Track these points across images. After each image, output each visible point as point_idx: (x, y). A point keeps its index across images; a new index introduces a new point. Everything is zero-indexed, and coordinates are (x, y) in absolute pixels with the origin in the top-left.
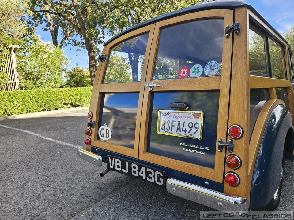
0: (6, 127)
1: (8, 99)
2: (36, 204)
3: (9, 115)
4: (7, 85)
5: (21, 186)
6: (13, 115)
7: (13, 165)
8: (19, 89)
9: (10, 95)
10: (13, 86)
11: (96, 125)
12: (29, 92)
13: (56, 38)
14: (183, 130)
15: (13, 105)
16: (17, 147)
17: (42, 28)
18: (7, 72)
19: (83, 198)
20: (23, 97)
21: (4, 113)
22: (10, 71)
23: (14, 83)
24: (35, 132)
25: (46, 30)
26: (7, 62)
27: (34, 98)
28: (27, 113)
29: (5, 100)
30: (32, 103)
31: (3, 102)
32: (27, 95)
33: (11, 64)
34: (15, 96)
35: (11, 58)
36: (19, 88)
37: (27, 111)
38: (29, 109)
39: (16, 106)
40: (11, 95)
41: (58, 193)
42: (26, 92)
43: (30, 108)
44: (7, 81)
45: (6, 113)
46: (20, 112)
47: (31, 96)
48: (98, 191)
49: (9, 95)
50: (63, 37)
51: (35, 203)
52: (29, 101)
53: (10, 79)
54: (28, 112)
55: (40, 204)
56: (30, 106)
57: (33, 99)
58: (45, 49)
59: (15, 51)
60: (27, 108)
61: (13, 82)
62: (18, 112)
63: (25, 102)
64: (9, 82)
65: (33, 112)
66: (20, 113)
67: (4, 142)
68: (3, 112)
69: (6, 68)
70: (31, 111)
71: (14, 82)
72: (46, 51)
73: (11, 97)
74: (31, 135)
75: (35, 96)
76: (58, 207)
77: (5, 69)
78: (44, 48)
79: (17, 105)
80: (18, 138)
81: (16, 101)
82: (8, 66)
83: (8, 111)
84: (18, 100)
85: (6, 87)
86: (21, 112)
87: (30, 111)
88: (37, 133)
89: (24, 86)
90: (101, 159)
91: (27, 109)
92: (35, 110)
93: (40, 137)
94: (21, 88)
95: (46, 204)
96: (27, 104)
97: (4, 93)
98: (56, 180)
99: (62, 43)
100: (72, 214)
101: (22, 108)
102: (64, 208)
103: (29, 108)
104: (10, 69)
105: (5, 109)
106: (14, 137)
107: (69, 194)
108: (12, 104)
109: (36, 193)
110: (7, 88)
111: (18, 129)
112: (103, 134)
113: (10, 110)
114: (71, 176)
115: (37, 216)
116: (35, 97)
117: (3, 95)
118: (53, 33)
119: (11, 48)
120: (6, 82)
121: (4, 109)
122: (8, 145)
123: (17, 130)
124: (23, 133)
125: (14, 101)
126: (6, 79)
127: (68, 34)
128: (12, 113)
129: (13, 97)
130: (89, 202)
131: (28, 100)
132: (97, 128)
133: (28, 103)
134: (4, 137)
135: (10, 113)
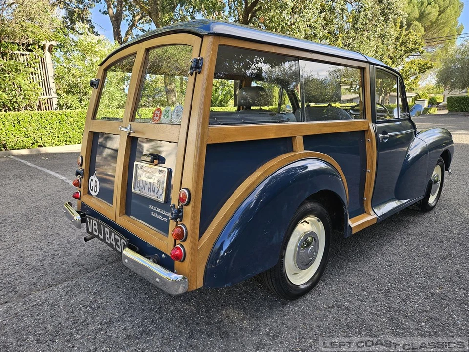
0: (29, 164)
1: (38, 123)
2: (14, 270)
3: (40, 146)
4: (39, 101)
5: (8, 247)
6: (45, 146)
7: (13, 219)
8: (57, 108)
9: (41, 118)
10: (48, 104)
11: (86, 175)
12: (68, 114)
13: (118, 27)
14: (153, 191)
15: (46, 133)
16: (30, 195)
17: (100, 11)
18: (39, 82)
19: (73, 266)
20: (60, 121)
21: (33, 144)
22: (44, 80)
23: (50, 99)
24: (63, 175)
25: (105, 13)
26: (39, 67)
27: (75, 122)
28: (66, 144)
29: (33, 124)
30: (74, 130)
31: (31, 128)
32: (66, 118)
33: (45, 70)
34: (48, 119)
35: (45, 61)
36: (56, 106)
37: (66, 141)
38: (68, 139)
39: (49, 134)
40: (43, 117)
41: (47, 259)
42: (65, 113)
43: (70, 137)
44: (40, 95)
45: (36, 143)
46: (55, 143)
47: (72, 120)
48: (97, 259)
49: (39, 118)
50: (129, 25)
51: (14, 268)
52: (69, 126)
53: (44, 93)
54: (68, 143)
55: (19, 270)
56: (71, 134)
57: (75, 124)
58: (95, 47)
59: (50, 50)
60: (66, 137)
61: (48, 97)
62: (53, 143)
63: (63, 129)
64: (43, 97)
65: (75, 144)
66: (56, 145)
67: (16, 187)
68: (31, 142)
69: (38, 77)
70: (72, 141)
71: (50, 97)
72: (97, 50)
73: (43, 120)
74: (56, 178)
75: (78, 119)
76: (38, 276)
77: (36, 78)
78: (93, 45)
79: (51, 132)
80: (37, 181)
81: (50, 126)
82: (40, 73)
83: (39, 141)
84: (53, 126)
85: (38, 104)
86: (58, 143)
87: (70, 142)
88: (65, 176)
89: (65, 104)
90: (80, 219)
91: (66, 139)
92: (77, 140)
93: (65, 182)
94: (60, 107)
95: (26, 271)
96: (66, 132)
97: (33, 115)
98: (53, 242)
99: (127, 35)
100: (49, 285)
101: (58, 137)
102: (44, 276)
103: (68, 137)
104: (44, 77)
105: (34, 138)
106: (32, 180)
107: (60, 260)
108: (44, 130)
109: (21, 257)
110: (39, 106)
111: (42, 169)
112: (92, 187)
113: (41, 140)
114: (75, 238)
115: (9, 283)
116: (77, 122)
117: (30, 117)
118: (114, 19)
119: (44, 45)
120: (39, 98)
121: (32, 138)
122: (20, 191)
123: (40, 171)
124: (47, 174)
125: (46, 126)
126: (37, 93)
127: (137, 20)
128: (46, 144)
129: (46, 121)
130: (77, 273)
131: (67, 125)
132: (87, 178)
133: (68, 130)
134: (19, 180)
135: (41, 144)
